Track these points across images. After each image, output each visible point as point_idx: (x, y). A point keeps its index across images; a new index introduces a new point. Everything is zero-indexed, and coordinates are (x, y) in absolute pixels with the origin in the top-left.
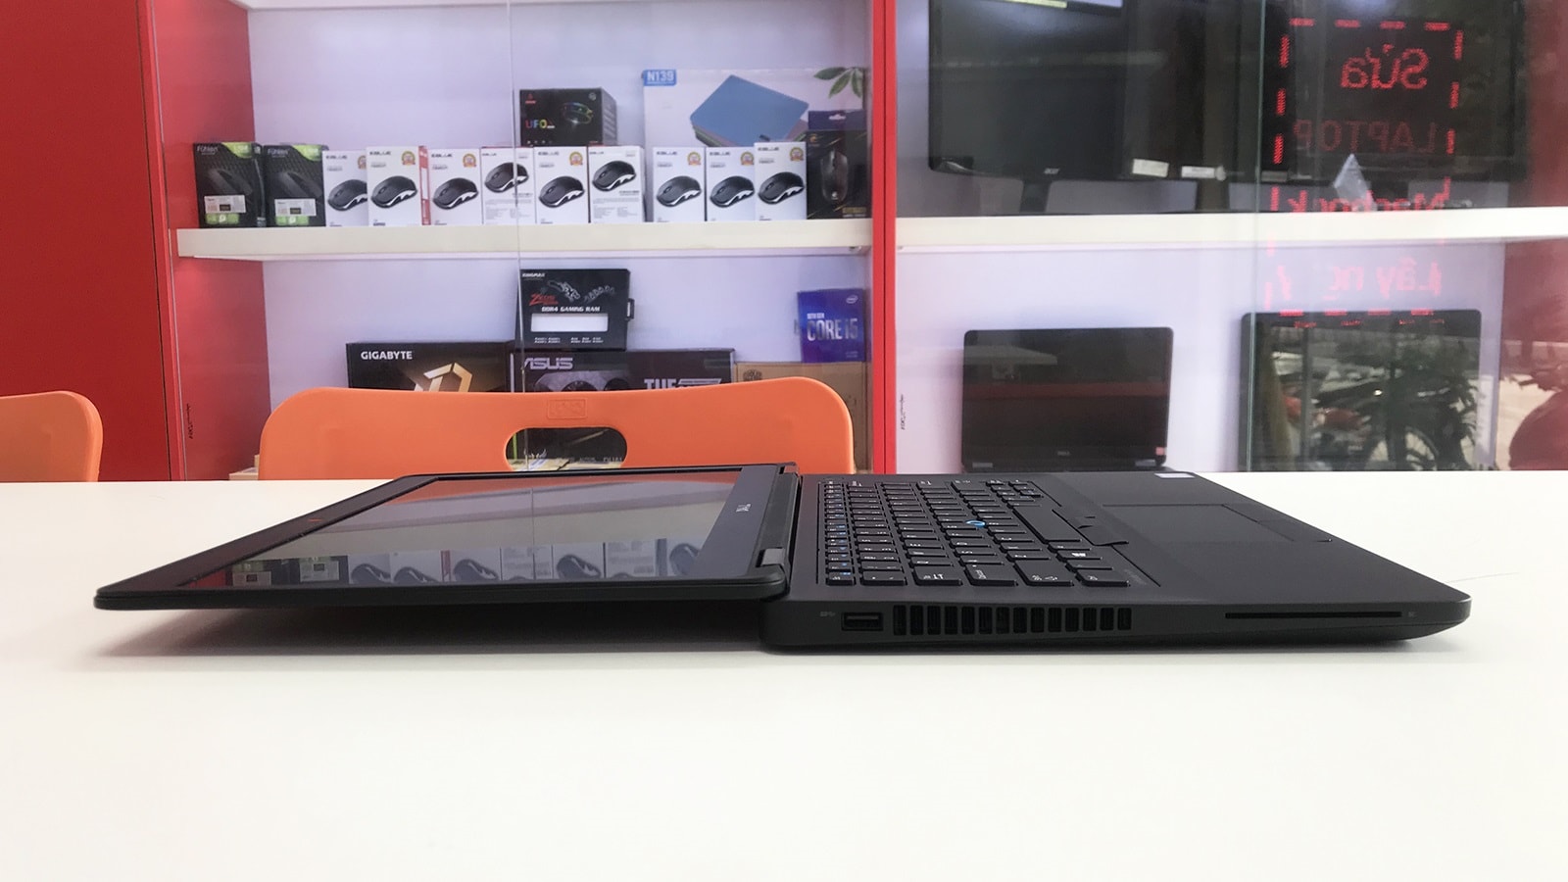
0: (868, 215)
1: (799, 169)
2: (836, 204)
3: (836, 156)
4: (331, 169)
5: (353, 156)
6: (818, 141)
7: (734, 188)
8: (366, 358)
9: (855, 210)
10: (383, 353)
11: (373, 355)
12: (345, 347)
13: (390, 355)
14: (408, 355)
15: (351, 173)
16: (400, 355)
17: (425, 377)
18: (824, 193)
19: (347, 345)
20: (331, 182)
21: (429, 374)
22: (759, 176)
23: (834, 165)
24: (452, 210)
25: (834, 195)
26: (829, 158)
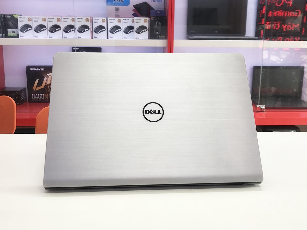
0: (166, 39)
1: (147, 25)
2: (158, 35)
3: (158, 23)
4: (20, 21)
5: (27, 18)
6: (153, 19)
7: (130, 29)
8: (31, 70)
9: (162, 37)
10: (36, 69)
11: (33, 69)
12: (25, 67)
13: (38, 69)
14: (43, 69)
15: (26, 22)
16: (41, 69)
17: (47, 75)
18: (155, 32)
19: (26, 67)
20: (20, 25)
21: (48, 75)
22: (136, 26)
23: (157, 25)
24: (54, 33)
25: (157, 33)
26: (156, 23)
